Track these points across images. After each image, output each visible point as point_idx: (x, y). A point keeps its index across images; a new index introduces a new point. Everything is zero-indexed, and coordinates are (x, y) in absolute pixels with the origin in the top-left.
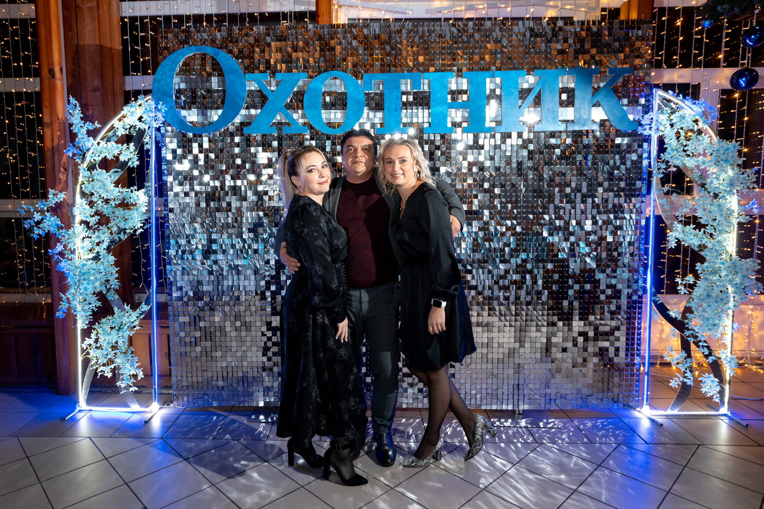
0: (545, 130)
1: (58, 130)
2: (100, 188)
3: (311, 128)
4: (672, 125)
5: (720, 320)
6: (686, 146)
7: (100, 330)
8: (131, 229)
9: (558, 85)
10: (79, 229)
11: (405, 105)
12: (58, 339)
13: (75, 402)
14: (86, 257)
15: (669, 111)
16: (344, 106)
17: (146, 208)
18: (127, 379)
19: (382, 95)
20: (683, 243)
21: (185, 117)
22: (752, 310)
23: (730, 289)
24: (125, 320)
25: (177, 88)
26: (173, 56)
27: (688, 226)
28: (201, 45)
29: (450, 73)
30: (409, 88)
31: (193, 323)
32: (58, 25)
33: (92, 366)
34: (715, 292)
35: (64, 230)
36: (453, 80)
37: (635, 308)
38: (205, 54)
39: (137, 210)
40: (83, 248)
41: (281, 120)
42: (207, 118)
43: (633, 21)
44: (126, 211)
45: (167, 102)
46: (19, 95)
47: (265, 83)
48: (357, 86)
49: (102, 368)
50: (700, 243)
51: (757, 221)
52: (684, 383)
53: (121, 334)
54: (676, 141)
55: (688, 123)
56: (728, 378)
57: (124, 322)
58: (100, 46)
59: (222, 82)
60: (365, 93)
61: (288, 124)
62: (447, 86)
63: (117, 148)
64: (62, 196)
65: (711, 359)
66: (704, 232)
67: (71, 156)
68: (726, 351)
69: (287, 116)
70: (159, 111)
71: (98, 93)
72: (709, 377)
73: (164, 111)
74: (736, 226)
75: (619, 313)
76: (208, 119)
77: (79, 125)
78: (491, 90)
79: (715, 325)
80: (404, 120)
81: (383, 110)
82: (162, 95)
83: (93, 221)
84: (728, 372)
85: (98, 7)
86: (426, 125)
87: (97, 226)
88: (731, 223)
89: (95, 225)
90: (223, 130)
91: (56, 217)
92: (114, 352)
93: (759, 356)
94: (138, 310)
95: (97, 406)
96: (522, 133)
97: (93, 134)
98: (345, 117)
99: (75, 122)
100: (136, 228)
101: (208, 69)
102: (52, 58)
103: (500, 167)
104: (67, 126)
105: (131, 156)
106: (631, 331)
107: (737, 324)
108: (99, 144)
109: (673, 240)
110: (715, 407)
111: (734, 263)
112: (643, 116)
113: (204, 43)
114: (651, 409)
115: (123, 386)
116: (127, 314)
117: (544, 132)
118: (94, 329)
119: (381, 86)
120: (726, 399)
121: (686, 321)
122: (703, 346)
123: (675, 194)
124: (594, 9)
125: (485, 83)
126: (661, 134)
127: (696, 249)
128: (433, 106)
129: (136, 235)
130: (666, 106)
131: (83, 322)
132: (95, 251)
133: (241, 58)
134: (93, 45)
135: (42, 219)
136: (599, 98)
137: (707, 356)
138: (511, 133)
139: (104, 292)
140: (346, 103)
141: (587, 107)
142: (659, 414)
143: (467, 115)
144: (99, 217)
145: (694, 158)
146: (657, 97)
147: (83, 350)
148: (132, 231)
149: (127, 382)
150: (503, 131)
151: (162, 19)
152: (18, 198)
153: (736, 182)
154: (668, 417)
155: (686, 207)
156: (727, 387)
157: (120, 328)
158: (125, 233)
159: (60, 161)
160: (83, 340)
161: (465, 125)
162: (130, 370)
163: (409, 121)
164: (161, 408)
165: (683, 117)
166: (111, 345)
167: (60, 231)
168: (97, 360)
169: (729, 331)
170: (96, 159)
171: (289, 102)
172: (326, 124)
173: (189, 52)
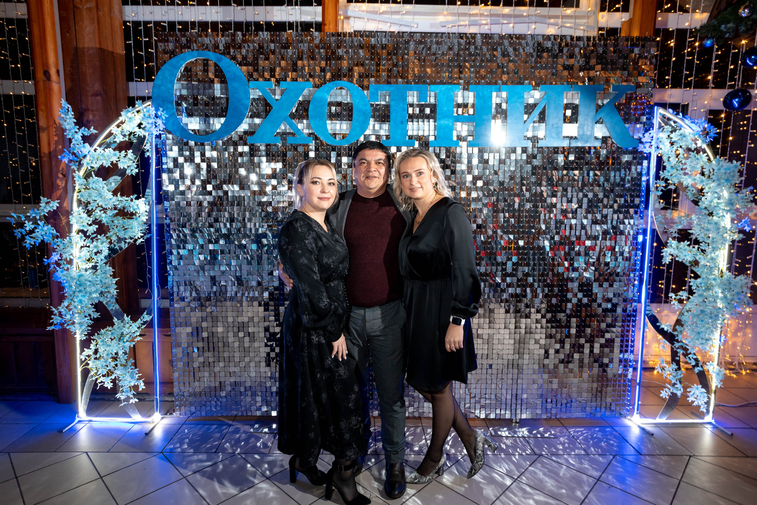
0: (549, 146)
1: (55, 135)
2: (97, 197)
3: (316, 138)
4: (672, 144)
5: (709, 334)
6: (685, 164)
7: (99, 341)
8: (131, 238)
9: (563, 101)
10: (77, 239)
11: (412, 117)
12: (58, 348)
13: (74, 412)
14: (85, 266)
15: (670, 130)
16: (350, 118)
17: (147, 218)
18: (127, 391)
19: (387, 107)
20: (677, 259)
21: (187, 125)
24: (126, 331)
25: (178, 94)
26: (174, 60)
27: (682, 243)
28: (203, 50)
29: (457, 86)
30: (415, 101)
31: (195, 333)
33: (92, 376)
35: (59, 240)
36: (460, 93)
37: (629, 321)
38: (207, 60)
39: (136, 219)
40: (81, 257)
41: (286, 129)
42: (209, 126)
43: (637, 39)
44: (126, 220)
45: (167, 108)
46: (18, 99)
47: (269, 91)
48: (363, 97)
49: (102, 379)
50: (692, 259)
52: (673, 394)
53: (121, 344)
55: (687, 142)
56: (714, 388)
57: (125, 333)
58: (101, 49)
59: (225, 90)
60: (371, 105)
61: (293, 134)
62: (453, 100)
63: (115, 155)
64: (55, 205)
65: (697, 369)
66: (698, 248)
67: (66, 162)
68: (713, 363)
69: (291, 125)
70: (159, 117)
71: (98, 98)
72: (697, 388)
73: (164, 118)
74: (728, 244)
75: (614, 326)
76: (211, 128)
77: (74, 131)
78: (497, 104)
79: (706, 339)
80: (410, 133)
81: (389, 121)
82: (163, 101)
83: (90, 230)
84: (715, 383)
85: (97, 8)
86: (432, 138)
87: (95, 235)
88: (725, 241)
89: (92, 234)
90: (226, 139)
91: (50, 226)
92: (113, 363)
94: (139, 320)
95: (97, 416)
96: (526, 148)
97: (89, 140)
98: (351, 128)
99: (68, 127)
100: (136, 238)
101: (211, 75)
102: (47, 58)
103: (503, 182)
105: (130, 163)
106: (625, 343)
107: (724, 337)
108: (95, 150)
109: (667, 256)
110: (701, 415)
111: (725, 279)
112: (644, 134)
113: (207, 48)
114: (641, 417)
115: (122, 398)
116: (127, 326)
117: (548, 148)
118: (93, 340)
119: (387, 97)
120: (711, 409)
121: (676, 333)
123: (669, 210)
125: (491, 97)
126: (660, 152)
127: (689, 265)
128: (440, 119)
129: (136, 245)
130: (666, 124)
131: (81, 334)
132: (94, 261)
133: (246, 65)
134: (92, 48)
135: (35, 228)
136: (602, 114)
137: (694, 367)
138: (515, 148)
139: (104, 303)
141: (590, 124)
142: (648, 423)
143: (472, 129)
144: (97, 226)
145: (692, 176)
147: (82, 362)
148: (132, 241)
149: (127, 394)
150: (508, 145)
151: (166, 25)
152: (20, 203)
154: (657, 425)
155: (681, 224)
156: (713, 397)
157: (120, 339)
158: (125, 242)
159: (57, 167)
160: (82, 351)
161: (470, 139)
162: (130, 382)
163: (415, 133)
164: (162, 418)
165: (683, 136)
166: (111, 356)
167: (56, 240)
168: (97, 370)
169: (717, 343)
170: (93, 166)
171: (294, 111)
172: (331, 134)
173: (190, 57)
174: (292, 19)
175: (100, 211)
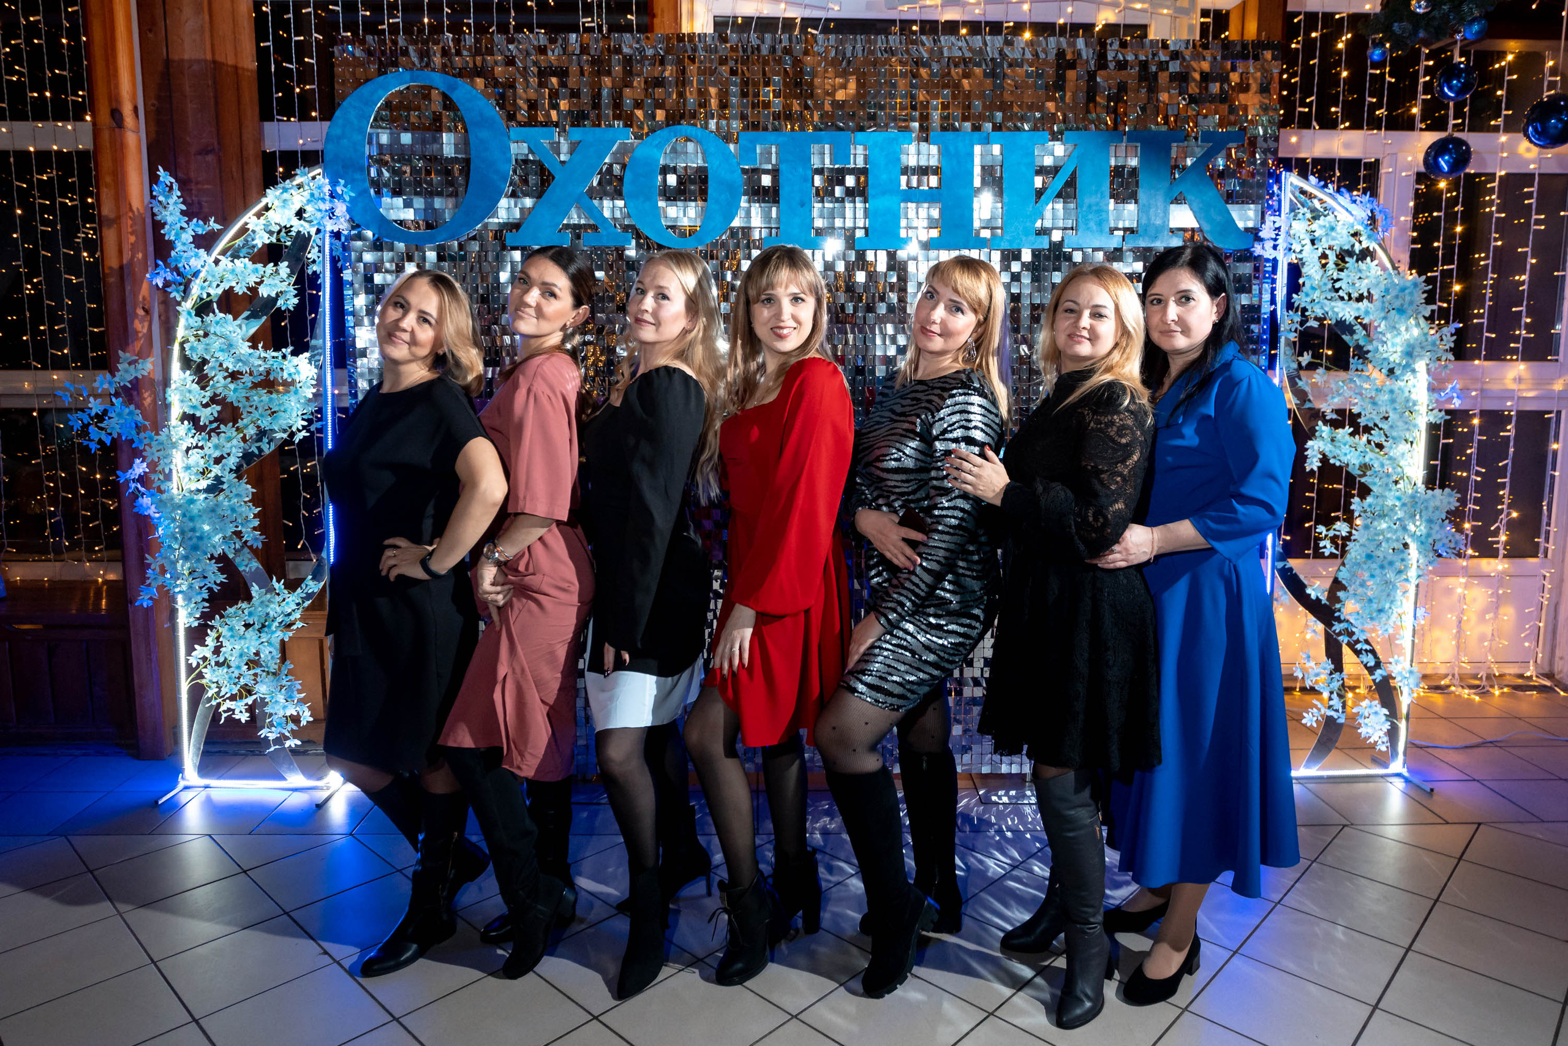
0: (1084, 246)
1: (132, 233)
2: (222, 350)
3: (638, 235)
4: (1313, 242)
5: (1392, 602)
6: (1338, 280)
7: (224, 631)
9: (1108, 160)
10: (179, 431)
11: (820, 194)
12: (138, 649)
13: (176, 771)
14: (194, 486)
15: (1309, 215)
16: (703, 195)
17: (314, 390)
18: (279, 724)
20: (1332, 461)
21: (389, 211)
22: (1466, 586)
24: (274, 609)
26: (365, 90)
27: (1340, 430)
28: (422, 69)
29: (907, 134)
30: (827, 161)
32: (129, 18)
33: (209, 700)
35: (148, 432)
36: (912, 148)
38: (430, 88)
39: (296, 392)
40: (187, 468)
41: (579, 218)
44: (274, 396)
45: (353, 180)
46: (44, 159)
47: (548, 146)
48: (727, 156)
49: (228, 704)
50: (1360, 460)
52: (1328, 719)
53: (264, 637)
54: (1321, 272)
55: (1342, 240)
56: (1404, 710)
57: (272, 614)
58: (214, 62)
59: (464, 144)
60: (744, 171)
61: (594, 228)
62: (899, 159)
63: (256, 271)
65: (1378, 675)
66: (1369, 442)
67: (160, 285)
68: (1401, 658)
69: (591, 211)
70: (340, 197)
71: (210, 158)
72: (1370, 707)
73: (347, 199)
74: (1424, 430)
77: (178, 225)
78: (983, 166)
79: (1383, 611)
80: (819, 223)
81: (778, 202)
82: (343, 166)
83: (206, 415)
86: (860, 234)
87: (215, 425)
88: (1415, 426)
89: (211, 422)
90: (464, 237)
91: (132, 407)
92: (252, 672)
93: (1474, 672)
94: (299, 590)
95: (219, 778)
97: (205, 242)
98: (704, 214)
99: (169, 219)
100: (294, 429)
102: (117, 86)
104: (152, 226)
105: (283, 287)
107: (1423, 610)
108: (217, 262)
109: (1315, 456)
110: (1381, 760)
112: (1262, 223)
115: (271, 736)
116: (279, 599)
117: (1081, 249)
118: (212, 628)
119: (774, 155)
120: (1401, 746)
121: (1336, 605)
122: (1363, 651)
123: (1320, 370)
124: (1186, 12)
125: (971, 154)
126: (1294, 258)
127: (1356, 472)
128: (874, 196)
129: (293, 443)
130: (1303, 205)
131: (190, 615)
132: (212, 475)
134: (198, 61)
135: (105, 412)
136: (1183, 185)
137: (1371, 670)
138: (1020, 251)
139: (231, 556)
140: (706, 188)
141: (1160, 203)
143: (936, 214)
144: (219, 408)
145: (1352, 303)
146: (1289, 188)
147: (190, 669)
148: (284, 436)
149: (280, 729)
150: (1005, 245)
151: (339, 8)
152: (45, 368)
155: (1339, 395)
156: (1402, 725)
157: (263, 626)
158: (271, 439)
159: (135, 295)
160: (190, 650)
161: (934, 233)
162: (285, 707)
163: (826, 224)
165: (1333, 227)
166: (245, 659)
167: (142, 435)
168: (219, 688)
169: (1408, 622)
170: (212, 291)
171: (595, 184)
172: (668, 227)
173: (396, 83)
175: (225, 378)
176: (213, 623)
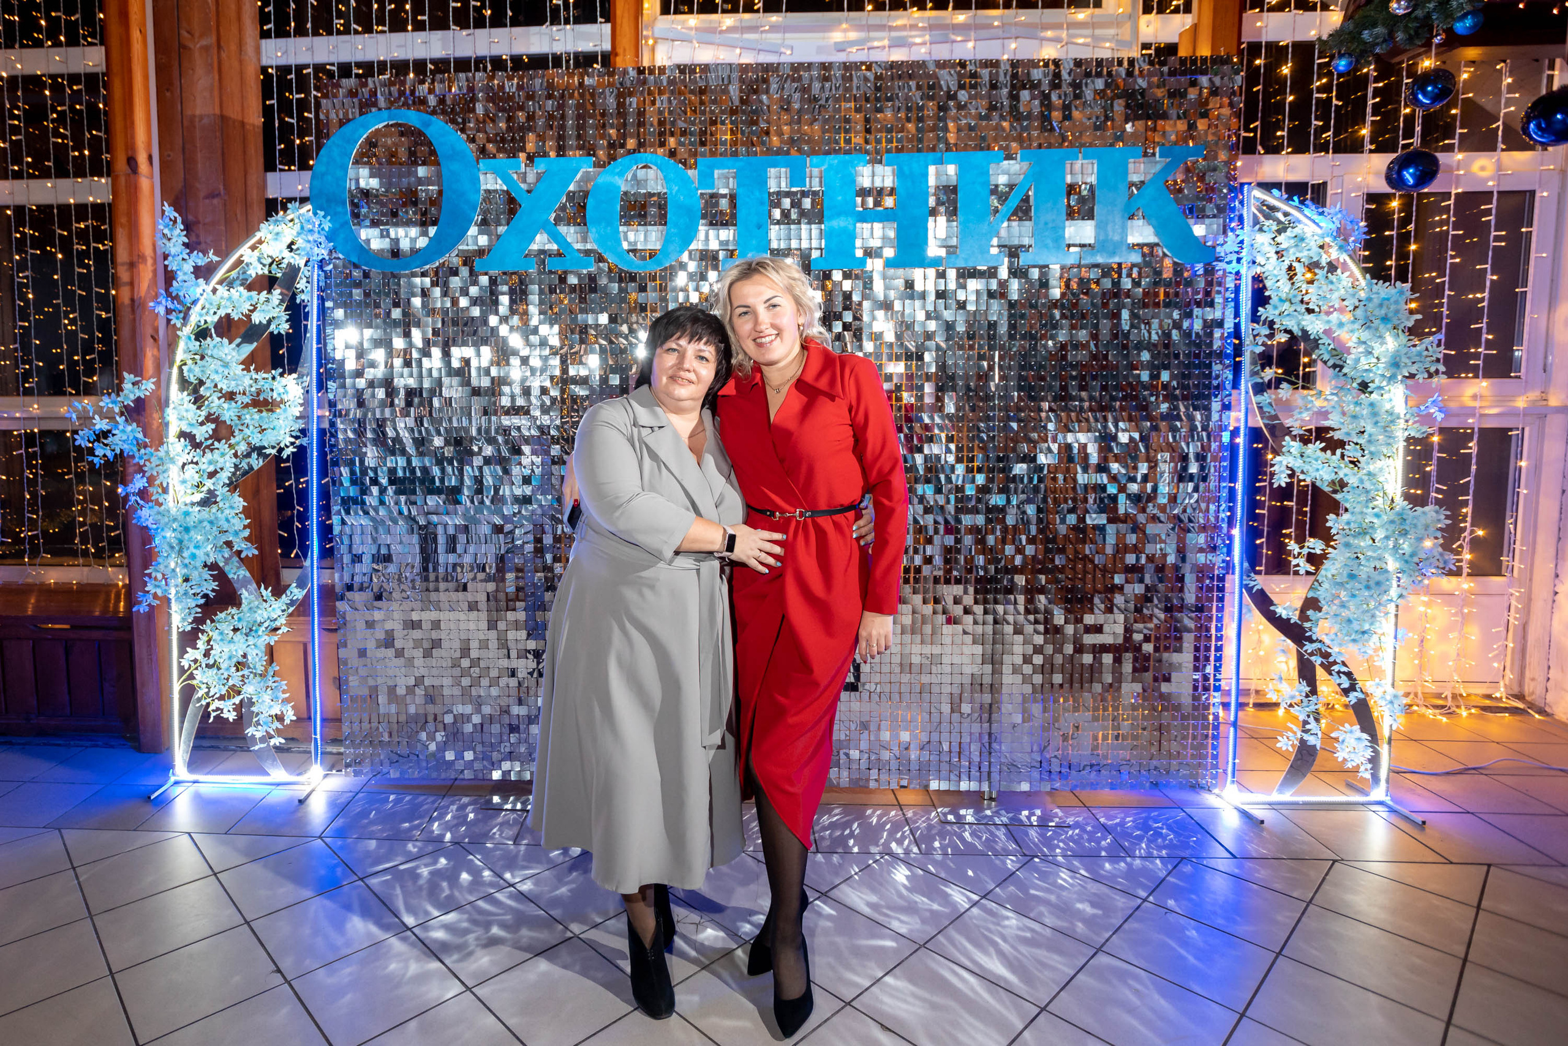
0: (1041, 263)
2: (217, 372)
3: (601, 259)
4: (1280, 254)
5: (1372, 624)
6: (1306, 293)
7: (215, 635)
8: (273, 447)
9: (1064, 178)
10: (176, 448)
12: (140, 650)
13: (167, 767)
14: (189, 499)
15: (1275, 228)
16: (663, 219)
17: (302, 409)
18: (266, 723)
19: (733, 199)
20: (1302, 477)
21: (368, 241)
23: (1392, 565)
24: (261, 615)
26: (349, 129)
27: (1310, 446)
28: (399, 108)
29: (861, 156)
30: (784, 186)
32: (146, 77)
33: (199, 700)
34: (1365, 571)
35: (148, 449)
36: (866, 170)
37: (1211, 600)
38: (406, 126)
39: (284, 411)
40: (184, 482)
43: (1204, 60)
44: (265, 414)
45: (335, 214)
46: (82, 210)
48: (687, 181)
49: (217, 704)
50: (1333, 477)
51: (1436, 439)
52: (1303, 742)
53: (251, 641)
54: (1289, 284)
55: (1310, 252)
56: (1385, 731)
57: (259, 619)
58: (222, 116)
59: (437, 177)
60: (703, 196)
62: (854, 182)
63: (250, 298)
64: (148, 386)
65: (1353, 697)
66: (1343, 456)
67: (163, 313)
68: (1382, 682)
69: (555, 237)
71: (216, 201)
72: (1351, 731)
74: (1402, 444)
75: (1180, 609)
77: (181, 257)
78: (937, 187)
79: (1364, 633)
80: (774, 245)
81: (735, 224)
82: (328, 201)
83: (202, 433)
84: (1388, 720)
85: (219, 47)
86: (816, 253)
87: (209, 442)
88: (1393, 439)
89: (206, 440)
91: (134, 425)
92: (240, 673)
93: (1438, 691)
94: (284, 597)
95: (208, 774)
96: (996, 268)
97: (203, 273)
99: (173, 251)
100: (283, 445)
102: (133, 136)
104: (160, 259)
105: (275, 313)
106: (1204, 642)
107: (1404, 631)
108: (214, 291)
109: (1281, 472)
110: (1363, 787)
111: (1399, 514)
114: (1240, 790)
115: (258, 735)
116: (266, 605)
118: (203, 632)
119: (732, 180)
120: (1383, 773)
121: (1307, 625)
122: (1339, 672)
123: (1284, 385)
124: (1128, 45)
125: (925, 174)
126: (1259, 270)
127: (1327, 489)
128: (831, 218)
129: (281, 458)
130: (1267, 217)
131: (184, 620)
132: (205, 489)
134: (208, 116)
135: (111, 429)
136: (1140, 202)
137: (1345, 692)
139: (221, 564)
141: (1117, 220)
142: (1255, 801)
143: (892, 234)
144: (213, 426)
145: (1323, 316)
146: (1251, 201)
147: (182, 671)
148: (273, 452)
149: (265, 728)
150: (961, 264)
151: (335, 68)
152: (78, 394)
153: (1404, 360)
154: (1274, 806)
155: (1307, 409)
156: (1384, 750)
157: (250, 630)
158: (260, 455)
160: (182, 653)
161: (888, 253)
162: (270, 707)
163: (783, 246)
164: (326, 776)
165: (1300, 239)
166: (235, 660)
167: (143, 451)
168: (209, 688)
169: (1389, 642)
170: (209, 319)
172: (629, 251)
173: (376, 122)
174: (558, 48)
175: (219, 398)
176: (204, 627)
